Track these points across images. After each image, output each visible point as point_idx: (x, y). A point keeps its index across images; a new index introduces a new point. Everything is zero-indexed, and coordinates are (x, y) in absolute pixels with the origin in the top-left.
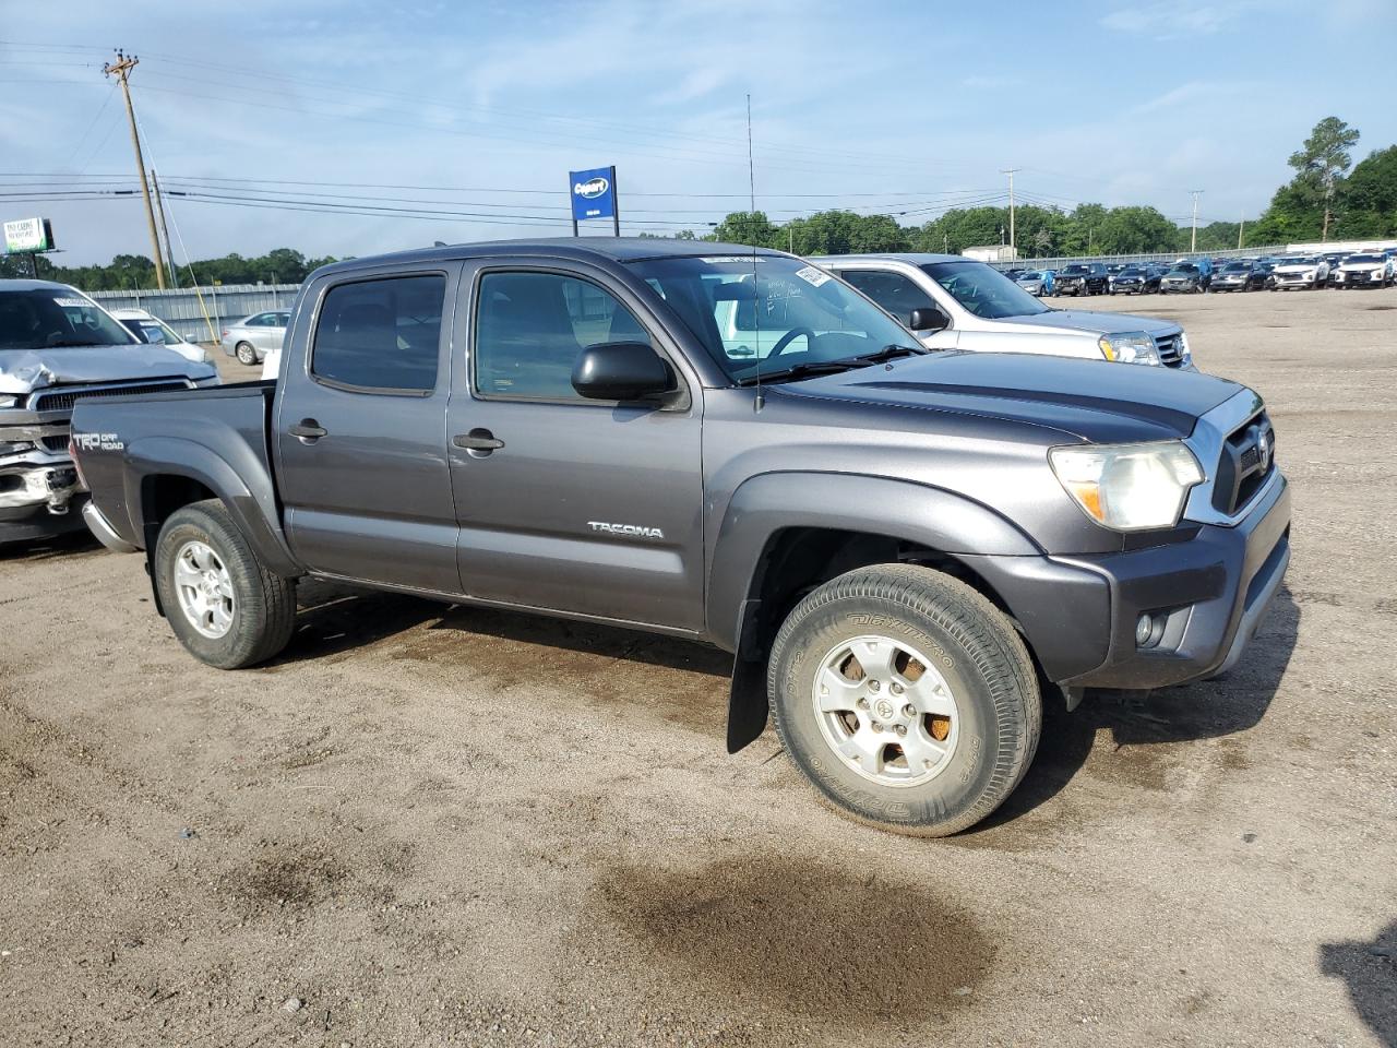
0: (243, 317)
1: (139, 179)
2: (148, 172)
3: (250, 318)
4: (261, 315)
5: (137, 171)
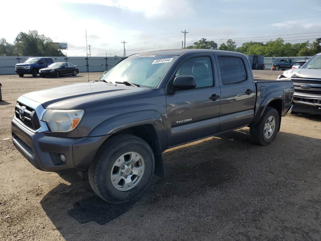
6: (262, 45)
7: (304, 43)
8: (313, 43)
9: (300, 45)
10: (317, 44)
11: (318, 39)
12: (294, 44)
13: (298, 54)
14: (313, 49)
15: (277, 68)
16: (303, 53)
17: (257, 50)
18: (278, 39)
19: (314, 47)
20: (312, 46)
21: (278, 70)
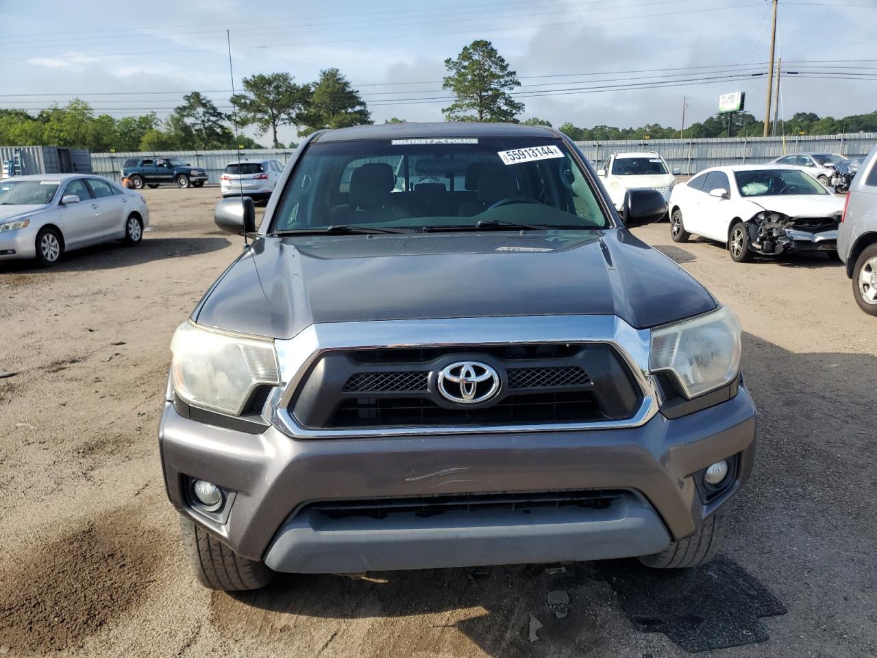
0: (775, 158)
1: (769, 65)
2: (776, 60)
3: (780, 158)
4: (789, 156)
5: (769, 60)
6: (28, 117)
7: (143, 118)
8: (169, 117)
9: (135, 121)
10: (178, 120)
11: (178, 108)
12: (121, 120)
13: (142, 146)
14: (173, 134)
15: (137, 182)
16: (154, 143)
17: (17, 132)
18: (75, 103)
19: (175, 128)
20: (170, 125)
21: (142, 188)
